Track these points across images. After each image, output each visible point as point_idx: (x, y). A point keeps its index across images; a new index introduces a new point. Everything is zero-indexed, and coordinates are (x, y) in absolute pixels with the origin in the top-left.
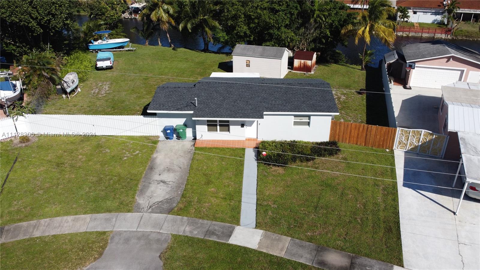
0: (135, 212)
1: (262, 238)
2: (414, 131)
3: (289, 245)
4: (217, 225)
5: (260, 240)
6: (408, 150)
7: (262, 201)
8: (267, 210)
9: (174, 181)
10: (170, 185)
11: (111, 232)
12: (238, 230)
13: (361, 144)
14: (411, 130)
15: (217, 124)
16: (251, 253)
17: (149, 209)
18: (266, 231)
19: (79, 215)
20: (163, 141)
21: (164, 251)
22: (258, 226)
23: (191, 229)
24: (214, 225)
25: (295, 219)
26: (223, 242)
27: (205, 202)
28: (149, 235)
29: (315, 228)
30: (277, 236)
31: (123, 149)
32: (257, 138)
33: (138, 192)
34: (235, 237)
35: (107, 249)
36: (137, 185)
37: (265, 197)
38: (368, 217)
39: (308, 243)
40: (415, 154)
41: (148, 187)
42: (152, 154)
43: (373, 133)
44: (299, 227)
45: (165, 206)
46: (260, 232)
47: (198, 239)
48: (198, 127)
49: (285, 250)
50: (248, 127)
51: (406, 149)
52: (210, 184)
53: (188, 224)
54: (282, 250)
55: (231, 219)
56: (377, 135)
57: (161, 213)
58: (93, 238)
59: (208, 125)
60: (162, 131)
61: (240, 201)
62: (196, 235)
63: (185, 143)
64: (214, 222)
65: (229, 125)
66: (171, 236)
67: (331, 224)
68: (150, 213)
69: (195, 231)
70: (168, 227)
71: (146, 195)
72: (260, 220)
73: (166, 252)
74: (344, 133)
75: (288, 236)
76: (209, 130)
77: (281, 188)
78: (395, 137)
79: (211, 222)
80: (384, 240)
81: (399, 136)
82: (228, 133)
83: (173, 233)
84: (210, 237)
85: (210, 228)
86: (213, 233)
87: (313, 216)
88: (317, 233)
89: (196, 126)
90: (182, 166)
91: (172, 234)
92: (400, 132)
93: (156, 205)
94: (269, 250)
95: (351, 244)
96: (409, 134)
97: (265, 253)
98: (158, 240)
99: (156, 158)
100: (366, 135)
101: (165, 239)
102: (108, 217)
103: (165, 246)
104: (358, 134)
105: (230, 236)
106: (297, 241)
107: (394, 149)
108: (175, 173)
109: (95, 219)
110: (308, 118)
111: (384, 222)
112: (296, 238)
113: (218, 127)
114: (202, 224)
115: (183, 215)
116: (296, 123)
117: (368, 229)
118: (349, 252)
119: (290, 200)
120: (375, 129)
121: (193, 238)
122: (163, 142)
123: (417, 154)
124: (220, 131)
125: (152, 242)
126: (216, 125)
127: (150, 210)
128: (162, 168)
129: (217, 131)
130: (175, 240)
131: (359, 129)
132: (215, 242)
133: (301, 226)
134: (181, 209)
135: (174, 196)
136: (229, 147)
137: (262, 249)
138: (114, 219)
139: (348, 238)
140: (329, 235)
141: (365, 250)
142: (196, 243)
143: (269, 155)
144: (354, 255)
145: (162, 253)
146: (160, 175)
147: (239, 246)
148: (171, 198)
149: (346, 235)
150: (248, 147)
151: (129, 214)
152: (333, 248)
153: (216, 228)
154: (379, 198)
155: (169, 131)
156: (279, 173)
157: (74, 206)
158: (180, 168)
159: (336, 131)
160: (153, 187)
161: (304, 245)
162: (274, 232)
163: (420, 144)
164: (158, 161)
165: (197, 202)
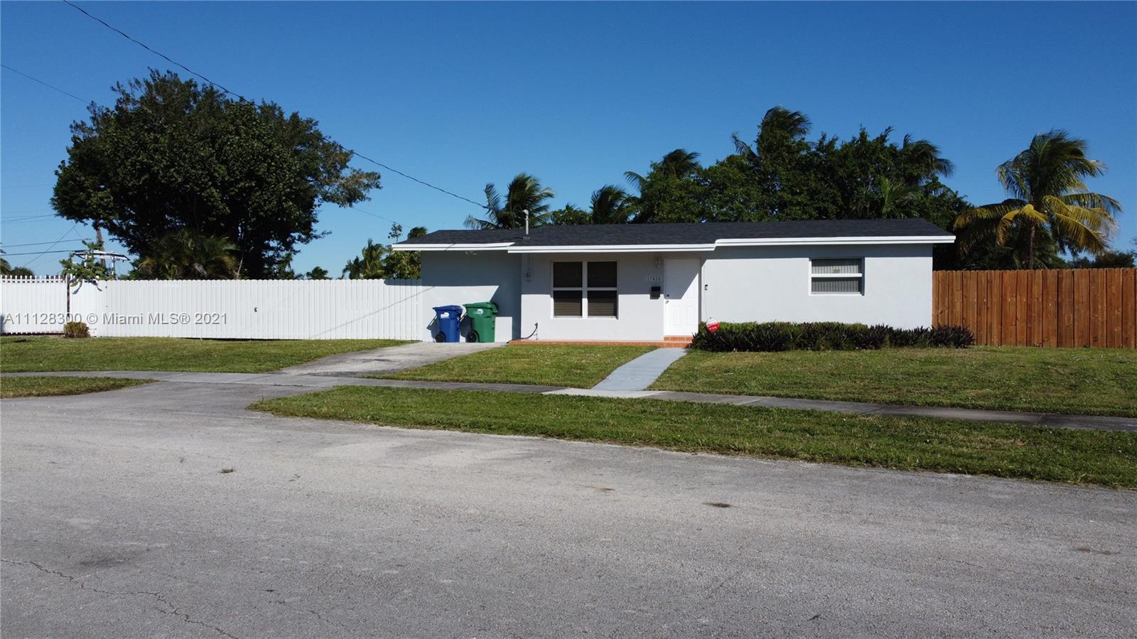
4: (505, 386)
5: (653, 396)
9: (412, 360)
10: (397, 363)
11: (150, 381)
15: (581, 292)
18: (681, 391)
28: (262, 388)
33: (294, 366)
43: (1082, 294)
48: (526, 302)
50: (671, 301)
53: (407, 384)
56: (1096, 302)
57: (335, 377)
60: (429, 328)
61: (605, 370)
65: (616, 291)
71: (316, 368)
74: (979, 314)
76: (558, 312)
82: (612, 319)
89: (522, 296)
100: (1059, 305)
104: (1029, 307)
108: (426, 356)
109: (126, 373)
113: (585, 301)
116: (819, 284)
124: (591, 313)
125: (259, 392)
126: (577, 297)
128: (394, 353)
129: (581, 315)
148: (386, 370)
155: (446, 315)
159: (951, 306)
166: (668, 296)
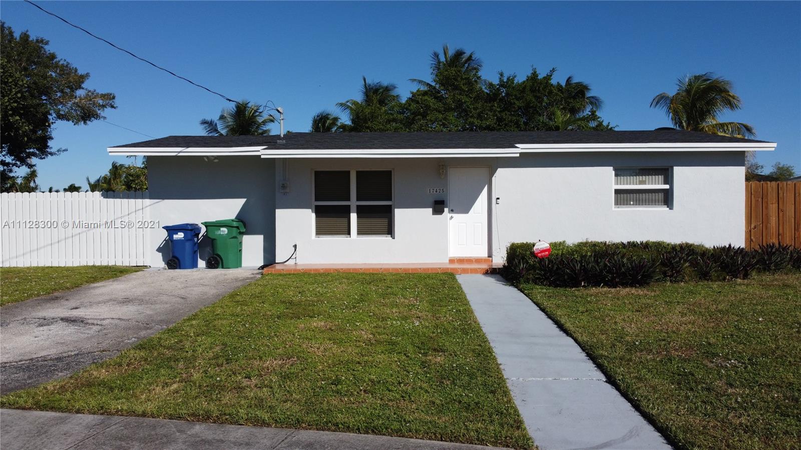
10: (95, 327)
15: (349, 206)
27: (262, 357)
32: (490, 257)
37: (628, 338)
48: (283, 217)
50: (456, 216)
52: (309, 316)
53: (78, 444)
63: (230, 272)
64: (308, 434)
74: (797, 228)
76: (321, 231)
79: (286, 433)
82: (389, 238)
89: (277, 211)
90: (190, 296)
99: (96, 288)
108: (148, 306)
113: (354, 217)
116: (622, 197)
124: (360, 232)
128: (102, 298)
129: (349, 233)
134: (87, 384)
135: (87, 351)
136: (391, 272)
146: (75, 308)
148: (64, 355)
150: (464, 272)
158: (184, 298)
159: (765, 220)
166: (452, 211)
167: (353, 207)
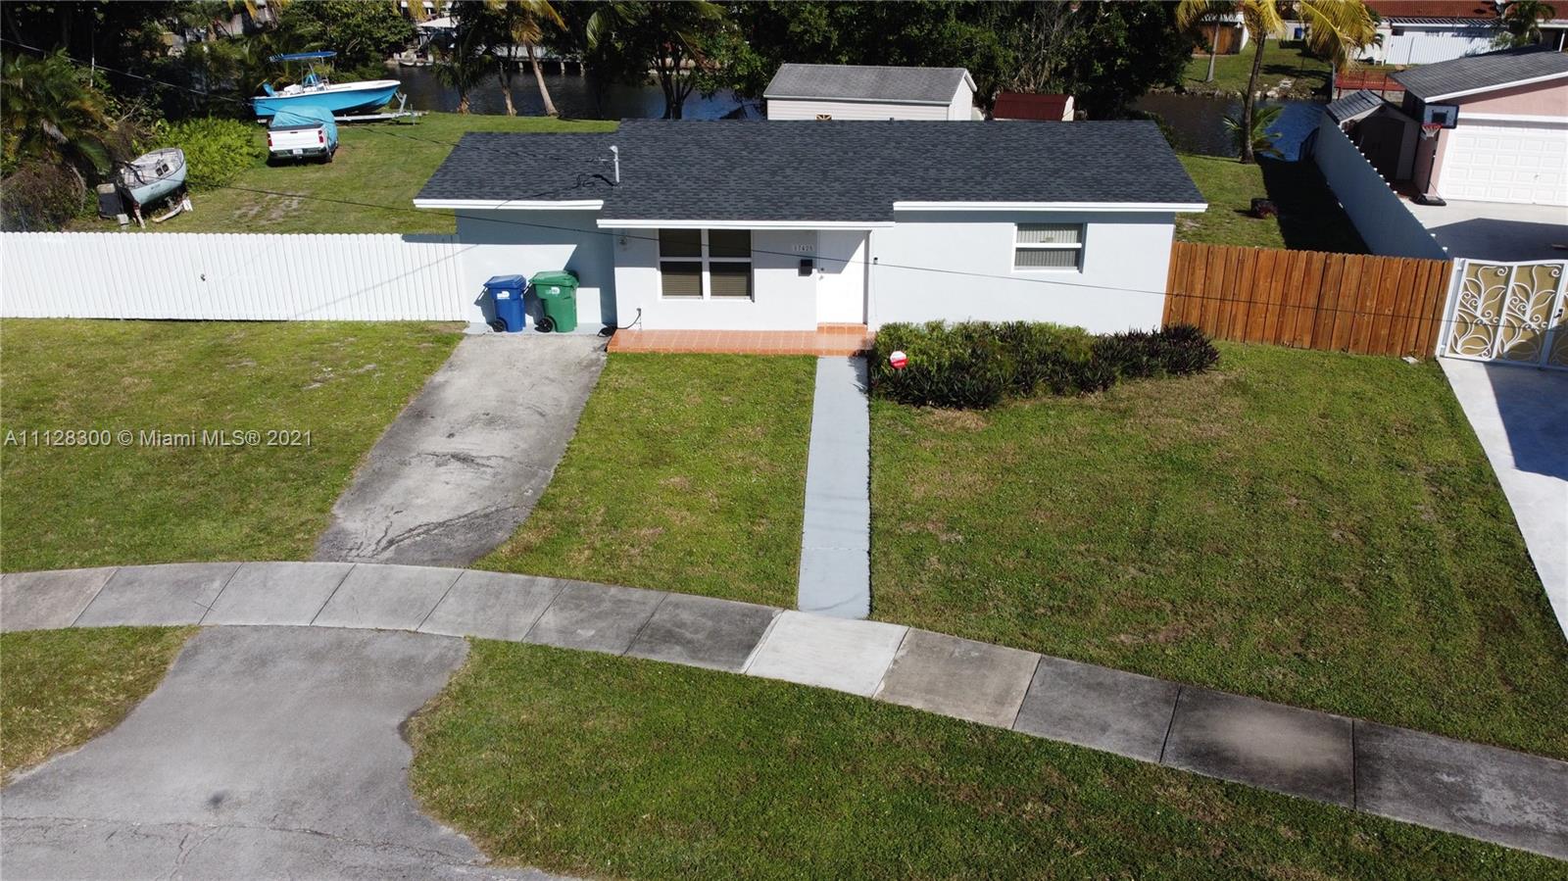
0: (319, 559)
1: (902, 653)
2: (1527, 270)
3: (1036, 683)
4: (689, 609)
5: (895, 662)
6: (1499, 356)
7: (893, 520)
8: (918, 550)
9: (506, 455)
10: (489, 470)
11: (191, 630)
12: (784, 625)
13: (1295, 339)
14: (1515, 264)
15: (700, 263)
16: (852, 713)
17: (385, 549)
18: (921, 627)
19: (62, 568)
20: (479, 336)
21: (425, 706)
22: (880, 608)
23: (566, 622)
24: (677, 606)
25: (1050, 585)
26: (715, 668)
27: (638, 525)
28: (364, 644)
29: (1152, 616)
30: (975, 648)
31: (312, 359)
32: (865, 323)
33: (346, 494)
34: (775, 650)
35: (150, 696)
36: (346, 469)
37: (908, 506)
38: (1393, 575)
39: (1123, 675)
40: (1534, 368)
41: (395, 476)
42: (431, 372)
43: (1350, 286)
44: (1073, 612)
45: (459, 541)
46: (895, 632)
47: (599, 662)
48: (624, 276)
49: (1020, 702)
50: (827, 276)
51: (1490, 353)
52: (666, 463)
53: (554, 602)
54: (1001, 700)
55: (753, 586)
56: (1365, 297)
57: (436, 562)
58: (99, 653)
59: (666, 269)
60: (477, 303)
61: (795, 523)
62: (589, 641)
63: (569, 341)
64: (675, 597)
65: (749, 264)
66: (466, 648)
67: (1224, 603)
68: (387, 561)
69: (582, 628)
70: (459, 615)
71: (382, 501)
72: (890, 587)
73: (436, 709)
74: (1223, 300)
75: (1026, 647)
76: (668, 290)
77: (978, 476)
78: (1443, 300)
79: (663, 594)
80: (1491, 661)
81: (1460, 297)
82: (747, 299)
83: (480, 636)
84: (652, 651)
85: (657, 616)
86: (669, 636)
87: (1132, 571)
88: (1161, 638)
89: (616, 269)
90: (547, 410)
91: (472, 640)
92: (1464, 279)
93: (419, 535)
94: (939, 699)
95: (1335, 678)
96: (1507, 283)
97: (918, 714)
98: (406, 664)
99: (441, 386)
100: (1320, 297)
101: (441, 657)
102: (192, 575)
103: (437, 683)
104: (1285, 297)
105: (750, 647)
106: (1073, 665)
107: (1437, 353)
108: (517, 431)
109: (130, 583)
110: (1074, 233)
111: (1470, 595)
112: (1064, 656)
113: (706, 276)
114: (620, 601)
115: (535, 570)
116: (1025, 256)
117: (1401, 620)
118: (1335, 710)
119: (1021, 518)
120: (1355, 271)
121: (576, 654)
122: (480, 339)
123: (1539, 369)
124: (715, 292)
125: (373, 670)
126: (696, 269)
127: (389, 553)
128: (464, 414)
129: (701, 294)
130: (487, 660)
131: (1288, 276)
132: (676, 669)
133: (1082, 607)
134: (528, 549)
135: (501, 506)
136: (749, 353)
137: (907, 695)
138: (217, 584)
139: (1316, 654)
140: (1222, 643)
141: (1409, 701)
142: (586, 674)
143: (919, 367)
144: (1360, 721)
145: (413, 714)
146: (451, 435)
147: (793, 685)
148: (488, 511)
149: (1302, 642)
150: (830, 352)
151: (291, 567)
152: (1250, 693)
153: (686, 616)
154: (1422, 507)
155: (504, 295)
156: (963, 428)
157: (51, 537)
158: (542, 415)
159: (1189, 289)
160: (415, 476)
161: (1109, 681)
162: (959, 633)
163: (1554, 323)
164: (450, 395)
165: (604, 522)
166: (822, 269)
167: (706, 265)
